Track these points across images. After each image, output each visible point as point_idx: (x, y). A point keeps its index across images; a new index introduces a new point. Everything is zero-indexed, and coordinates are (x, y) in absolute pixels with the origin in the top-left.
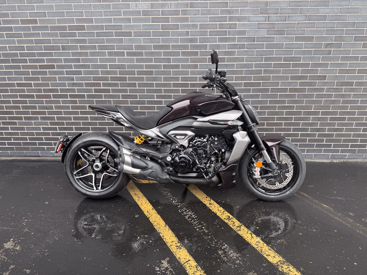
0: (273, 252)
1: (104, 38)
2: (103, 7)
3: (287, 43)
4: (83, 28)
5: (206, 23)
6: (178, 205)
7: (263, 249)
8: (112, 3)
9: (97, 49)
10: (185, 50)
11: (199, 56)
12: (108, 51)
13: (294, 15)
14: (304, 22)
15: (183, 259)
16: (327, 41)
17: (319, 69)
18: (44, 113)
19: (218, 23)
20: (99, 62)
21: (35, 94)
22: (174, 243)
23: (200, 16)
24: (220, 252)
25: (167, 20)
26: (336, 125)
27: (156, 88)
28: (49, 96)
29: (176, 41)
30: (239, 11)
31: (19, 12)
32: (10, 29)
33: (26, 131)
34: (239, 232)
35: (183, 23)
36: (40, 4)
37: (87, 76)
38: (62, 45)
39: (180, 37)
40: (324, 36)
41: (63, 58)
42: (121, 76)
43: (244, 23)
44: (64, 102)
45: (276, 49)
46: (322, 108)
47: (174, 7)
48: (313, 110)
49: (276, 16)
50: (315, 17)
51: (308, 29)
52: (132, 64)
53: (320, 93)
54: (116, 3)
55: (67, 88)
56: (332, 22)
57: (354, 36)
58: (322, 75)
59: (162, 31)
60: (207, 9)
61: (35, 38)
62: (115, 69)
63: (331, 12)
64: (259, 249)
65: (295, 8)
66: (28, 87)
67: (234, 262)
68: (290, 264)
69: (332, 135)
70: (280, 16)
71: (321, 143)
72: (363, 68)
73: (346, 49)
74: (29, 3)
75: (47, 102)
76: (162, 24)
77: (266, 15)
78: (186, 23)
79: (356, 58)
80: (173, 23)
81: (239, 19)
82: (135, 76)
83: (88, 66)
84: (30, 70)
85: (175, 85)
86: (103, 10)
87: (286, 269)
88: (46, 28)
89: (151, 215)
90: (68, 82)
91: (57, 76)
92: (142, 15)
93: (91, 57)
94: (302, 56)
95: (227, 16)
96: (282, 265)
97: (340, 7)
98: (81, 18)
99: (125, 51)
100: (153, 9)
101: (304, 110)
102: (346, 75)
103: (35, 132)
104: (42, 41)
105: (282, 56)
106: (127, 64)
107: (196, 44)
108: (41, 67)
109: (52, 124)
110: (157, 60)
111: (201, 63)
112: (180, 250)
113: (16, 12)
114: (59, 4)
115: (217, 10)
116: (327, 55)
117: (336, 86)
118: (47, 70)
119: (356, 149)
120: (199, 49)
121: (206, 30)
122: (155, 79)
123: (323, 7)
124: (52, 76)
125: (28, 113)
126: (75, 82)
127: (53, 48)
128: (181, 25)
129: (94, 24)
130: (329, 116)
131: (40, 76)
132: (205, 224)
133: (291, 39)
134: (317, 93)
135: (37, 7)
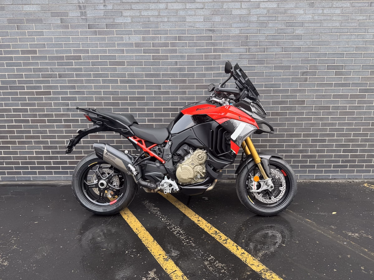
0: (257, 262)
1: (98, 67)
2: (98, 39)
3: (267, 71)
4: (79, 58)
5: (193, 54)
6: (167, 222)
7: (248, 260)
8: (107, 36)
9: (92, 77)
10: (174, 78)
11: (187, 83)
12: (102, 78)
13: (271, 47)
14: (281, 53)
15: (170, 270)
16: (303, 69)
17: (298, 94)
18: (38, 137)
19: (204, 54)
20: (93, 89)
21: (30, 119)
22: (162, 256)
23: (187, 48)
24: (206, 263)
25: (157, 51)
26: (318, 147)
27: (147, 113)
28: (44, 121)
29: (166, 70)
30: (223, 44)
31: (20, 43)
32: (11, 58)
33: (19, 156)
34: (225, 245)
35: (172, 54)
36: (40, 37)
37: (82, 101)
38: (59, 73)
39: (169, 67)
40: (300, 65)
41: (59, 85)
42: (114, 102)
43: (228, 54)
44: (58, 126)
45: (257, 77)
46: (303, 130)
47: (163, 40)
48: (294, 133)
49: (256, 48)
50: (291, 49)
51: (285, 59)
52: (125, 90)
53: (300, 117)
54: (111, 36)
55: (62, 113)
56: (306, 53)
57: (327, 65)
58: (300, 100)
59: (152, 61)
60: (193, 42)
61: (34, 67)
62: (108, 95)
63: (305, 45)
64: (243, 259)
65: (272, 41)
66: (24, 112)
67: (219, 271)
68: (273, 272)
69: (315, 156)
70: (260, 48)
71: (305, 164)
72: (337, 94)
73: (321, 77)
74: (30, 36)
75: (41, 127)
76: (153, 54)
77: (247, 47)
78: (175, 54)
79: (331, 85)
80: (163, 54)
81: (223, 51)
82: (127, 101)
83: (83, 93)
84: (27, 97)
85: (165, 110)
86: (98, 42)
87: (269, 276)
88: (45, 58)
89: (140, 231)
90: (63, 107)
91: (52, 102)
92: (134, 47)
93: (86, 85)
94: (281, 83)
95: (212, 47)
96: (265, 273)
97: (312, 40)
98: (78, 49)
99: (119, 79)
100: (145, 42)
101: (287, 133)
102: (323, 100)
103: (27, 156)
104: (40, 70)
105: (263, 83)
106: (120, 90)
107: (184, 73)
108: (38, 93)
109: (45, 148)
110: (148, 87)
111: (189, 90)
112: (167, 262)
113: (17, 43)
114: (58, 37)
115: (202, 43)
116: (304, 82)
117: (314, 110)
118: (43, 96)
119: (339, 169)
120: (187, 77)
121: (193, 60)
122: (146, 104)
123: (297, 40)
124: (48, 102)
125: (22, 137)
126: (70, 107)
127: (50, 76)
128: (170, 56)
129: (90, 54)
130: (311, 138)
131: (36, 102)
132: (192, 239)
133: (270, 68)
134: (298, 117)
135: (37, 39)
